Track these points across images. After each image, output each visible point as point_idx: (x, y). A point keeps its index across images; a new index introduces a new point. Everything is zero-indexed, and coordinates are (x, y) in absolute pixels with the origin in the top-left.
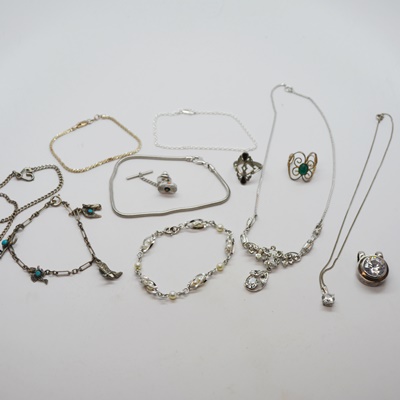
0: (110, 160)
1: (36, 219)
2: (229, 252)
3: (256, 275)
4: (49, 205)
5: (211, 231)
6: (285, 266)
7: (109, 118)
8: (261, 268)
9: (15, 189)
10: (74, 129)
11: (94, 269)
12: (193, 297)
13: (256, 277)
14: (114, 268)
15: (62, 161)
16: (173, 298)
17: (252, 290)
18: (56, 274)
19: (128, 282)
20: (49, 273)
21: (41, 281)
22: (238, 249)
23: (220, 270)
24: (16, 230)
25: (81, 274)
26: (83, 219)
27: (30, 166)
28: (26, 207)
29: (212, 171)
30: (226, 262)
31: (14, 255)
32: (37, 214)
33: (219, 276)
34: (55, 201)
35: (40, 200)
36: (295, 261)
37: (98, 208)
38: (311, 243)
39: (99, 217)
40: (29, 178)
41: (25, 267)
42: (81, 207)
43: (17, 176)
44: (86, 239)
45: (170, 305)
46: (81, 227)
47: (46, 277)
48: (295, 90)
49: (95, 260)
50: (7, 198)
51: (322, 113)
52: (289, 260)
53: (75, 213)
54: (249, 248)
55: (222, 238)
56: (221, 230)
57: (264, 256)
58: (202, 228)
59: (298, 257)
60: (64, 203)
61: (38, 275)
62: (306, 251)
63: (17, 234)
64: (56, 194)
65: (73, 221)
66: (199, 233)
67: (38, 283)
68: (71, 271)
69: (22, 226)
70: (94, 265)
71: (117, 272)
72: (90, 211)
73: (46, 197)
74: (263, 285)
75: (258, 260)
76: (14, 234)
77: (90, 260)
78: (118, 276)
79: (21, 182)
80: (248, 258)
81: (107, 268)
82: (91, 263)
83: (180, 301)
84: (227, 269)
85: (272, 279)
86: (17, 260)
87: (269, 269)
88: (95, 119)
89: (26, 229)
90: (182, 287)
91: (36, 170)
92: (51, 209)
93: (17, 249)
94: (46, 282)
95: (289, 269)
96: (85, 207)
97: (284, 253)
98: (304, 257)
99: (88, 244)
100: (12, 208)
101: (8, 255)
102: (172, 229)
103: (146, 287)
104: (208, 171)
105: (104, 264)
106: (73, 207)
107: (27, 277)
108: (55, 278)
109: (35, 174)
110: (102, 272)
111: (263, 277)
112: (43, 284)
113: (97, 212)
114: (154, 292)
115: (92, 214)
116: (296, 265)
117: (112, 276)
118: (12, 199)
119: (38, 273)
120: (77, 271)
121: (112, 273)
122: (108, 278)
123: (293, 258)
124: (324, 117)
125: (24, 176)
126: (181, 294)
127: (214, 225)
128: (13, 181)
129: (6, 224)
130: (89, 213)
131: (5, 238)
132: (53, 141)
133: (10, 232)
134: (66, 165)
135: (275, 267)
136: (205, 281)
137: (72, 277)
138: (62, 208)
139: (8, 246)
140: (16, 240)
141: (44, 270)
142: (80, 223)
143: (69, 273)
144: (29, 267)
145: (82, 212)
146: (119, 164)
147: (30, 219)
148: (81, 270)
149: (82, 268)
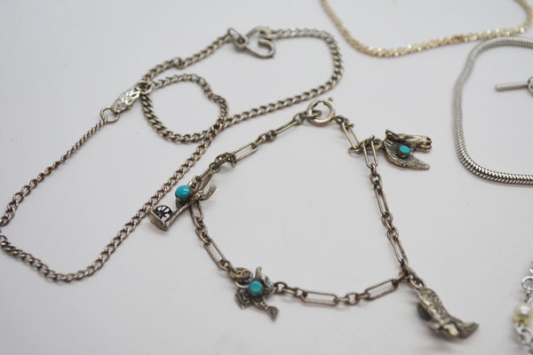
0: (460, 39)
1: (267, 147)
4: (303, 118)
9: (225, 71)
14: (457, 306)
15: (345, 25)
18: (302, 296)
21: (262, 308)
24: (216, 167)
26: (383, 168)
27: (272, 24)
28: (247, 116)
31: (200, 227)
32: (270, 137)
34: (320, 113)
35: (283, 105)
39: (422, 167)
40: (264, 52)
41: (223, 265)
42: (382, 137)
43: (238, 43)
44: (386, 215)
47: (275, 301)
49: (406, 277)
50: (205, 88)
53: (365, 148)
63: (217, 178)
64: (324, 97)
65: (357, 168)
67: (251, 314)
68: (341, 295)
69: (231, 159)
71: (466, 320)
72: (404, 149)
73: (299, 100)
76: (208, 175)
77: (395, 275)
78: (466, 332)
79: (244, 58)
81: (439, 306)
82: (395, 284)
86: (208, 242)
89: (239, 166)
91: (280, 35)
92: (305, 130)
93: (211, 213)
94: (273, 313)
96: (391, 137)
99: (392, 230)
100: (212, 114)
101: (185, 224)
105: (432, 295)
106: (362, 135)
107: (226, 292)
108: (298, 307)
109: (280, 47)
110: (424, 314)
112: (263, 318)
113: (418, 156)
115: (407, 157)
117: (454, 331)
118: (216, 91)
119: (256, 288)
120: (358, 297)
121: (454, 322)
122: (442, 334)
125: (253, 45)
128: (226, 52)
129: (194, 148)
130: (400, 155)
131: (187, 181)
133: (200, 168)
134: (355, 35)
138: (332, 132)
139: (189, 201)
140: (212, 191)
141: (273, 280)
142: (374, 174)
143: (336, 301)
144: (235, 265)
145: (383, 149)
146: (480, 52)
147: (254, 146)
148: (369, 299)
149: (373, 293)
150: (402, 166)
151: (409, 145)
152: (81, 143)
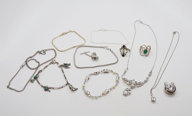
0: (74, 47)
1: (46, 68)
2: (118, 81)
3: (127, 90)
4: (51, 63)
5: (111, 74)
6: (138, 87)
7: (74, 32)
8: (129, 87)
9: (38, 57)
10: (61, 36)
11: (68, 87)
12: (104, 98)
13: (127, 91)
14: (75, 86)
15: (56, 47)
16: (96, 98)
17: (125, 95)
18: (53, 88)
19: (80, 92)
20: (51, 88)
21: (48, 91)
22: (121, 80)
23: (114, 88)
24: (39, 72)
26: (64, 69)
27: (44, 49)
28: (43, 64)
29: (112, 52)
30: (116, 85)
31: (38, 81)
32: (47, 67)
33: (113, 90)
34: (54, 62)
35: (48, 61)
36: (142, 85)
37: (69, 65)
38: (148, 78)
39: (69, 68)
40: (44, 53)
41: (42, 86)
42: (63, 64)
43: (40, 52)
44: (64, 76)
45: (95, 100)
46: (63, 71)
47: (50, 90)
48: (143, 22)
49: (68, 84)
50: (36, 61)
51: (153, 31)
52: (140, 85)
53: (61, 66)
54: (125, 80)
55: (115, 76)
56: (115, 73)
58: (108, 72)
59: (143, 84)
60: (57, 63)
61: (47, 89)
62: (146, 81)
63: (39, 74)
64: (54, 59)
65: (60, 69)
66: (107, 74)
67: (47, 92)
68: (59, 87)
69: (41, 71)
70: (67, 85)
71: (76, 88)
72: (66, 66)
73: (50, 60)
74: (130, 94)
75: (128, 84)
76: (38, 74)
77: (66, 84)
78: (76, 90)
79: (41, 55)
80: (124, 84)
81: (72, 87)
82: (66, 85)
83: (99, 99)
84: (117, 88)
85: (133, 91)
86: (39, 83)
87: (132, 88)
88: (69, 32)
89: (42, 72)
90: (100, 94)
91: (46, 50)
92: (52, 65)
93: (39, 79)
94: (50, 91)
95: (140, 88)
96: (64, 64)
97: (138, 82)
98: (145, 84)
99: (65, 78)
100: (37, 64)
101: (36, 81)
102: (96, 73)
103: (86, 94)
105: (71, 85)
106: (60, 64)
107: (43, 89)
108: (53, 90)
109: (46, 52)
110: (70, 88)
111: (130, 91)
112: (48, 92)
113: (69, 66)
114: (89, 96)
115: (67, 67)
116: (142, 87)
117: (74, 89)
118: (37, 61)
119: (47, 88)
120: (61, 87)
121: (74, 88)
122: (73, 90)
123: (141, 84)
124: (153, 32)
125: (42, 52)
126: (99, 96)
127: (112, 71)
128: (38, 54)
129: (35, 70)
130: (66, 67)
131: (35, 75)
132: (53, 40)
133: (37, 73)
134: (58, 49)
135: (134, 87)
136: (108, 92)
137: (59, 90)
138: (56, 64)
139: (36, 78)
140: (39, 76)
141: (49, 87)
142: (62, 70)
143: (58, 88)
144: (43, 86)
145: (63, 66)
146: (77, 49)
147: (44, 68)
148: (63, 87)
149: (63, 86)
150: (66, 68)
151: (67, 65)
152: (18, 72)
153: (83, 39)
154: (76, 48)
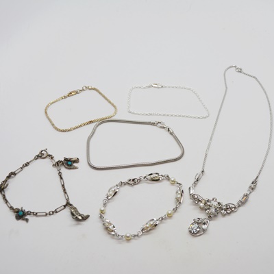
0: (91, 122)
1: (26, 168)
2: (178, 202)
3: (199, 222)
4: (38, 157)
5: (166, 183)
6: (224, 215)
7: (94, 89)
8: (203, 216)
10: (65, 97)
11: (67, 211)
12: (146, 239)
13: (198, 223)
15: (54, 122)
16: (128, 239)
17: (193, 234)
18: (36, 214)
19: (93, 224)
20: (29, 213)
21: (23, 219)
22: (186, 199)
23: (169, 216)
24: (9, 177)
25: (56, 215)
26: (64, 170)
29: (171, 134)
30: (175, 210)
31: (4, 198)
32: (27, 165)
33: (169, 221)
34: (43, 154)
36: (232, 211)
37: (77, 161)
38: (247, 195)
39: (76, 168)
41: (11, 208)
42: (63, 160)
44: (63, 186)
45: (126, 245)
46: (60, 176)
47: (28, 217)
48: (244, 71)
49: (68, 204)
51: (264, 90)
52: (228, 210)
53: (57, 164)
54: (195, 199)
55: (175, 188)
56: (174, 183)
57: (206, 206)
58: (159, 180)
59: (235, 208)
60: (49, 155)
61: (21, 215)
62: (242, 203)
63: (10, 180)
65: (55, 170)
66: (156, 184)
67: (21, 222)
68: (48, 212)
69: (14, 174)
70: (67, 208)
71: (85, 214)
72: (69, 163)
74: (204, 230)
75: (202, 209)
76: (6, 180)
77: (65, 204)
78: (85, 218)
80: (193, 207)
81: (77, 211)
82: (65, 206)
83: (134, 242)
84: (176, 215)
85: (213, 225)
86: (6, 202)
87: (210, 217)
88: (83, 90)
89: (17, 176)
90: (136, 230)
92: (39, 160)
93: (7, 192)
94: (27, 220)
95: (227, 218)
96: (66, 159)
97: (224, 204)
98: (241, 208)
99: (64, 190)
102: (134, 180)
103: (107, 228)
104: (168, 133)
105: (75, 208)
106: (56, 160)
107: (12, 216)
108: (35, 218)
110: (72, 214)
111: (204, 224)
112: (24, 222)
113: (75, 165)
114: (113, 233)
115: (71, 165)
116: (233, 214)
117: (80, 218)
119: (21, 213)
120: (53, 212)
121: (80, 215)
122: (77, 220)
123: (231, 208)
124: (265, 92)
126: (135, 236)
127: (168, 178)
130: (68, 165)
132: (48, 106)
133: (4, 178)
134: (56, 125)
135: (215, 216)
136: (156, 225)
137: (49, 218)
138: (48, 160)
140: (7, 185)
141: (26, 211)
142: (60, 173)
143: (46, 214)
144: (15, 208)
145: (63, 164)
146: (98, 126)
147: (21, 168)
148: (56, 212)
149: (57, 210)
151: (71, 161)
153: (113, 105)
154: (94, 124)
